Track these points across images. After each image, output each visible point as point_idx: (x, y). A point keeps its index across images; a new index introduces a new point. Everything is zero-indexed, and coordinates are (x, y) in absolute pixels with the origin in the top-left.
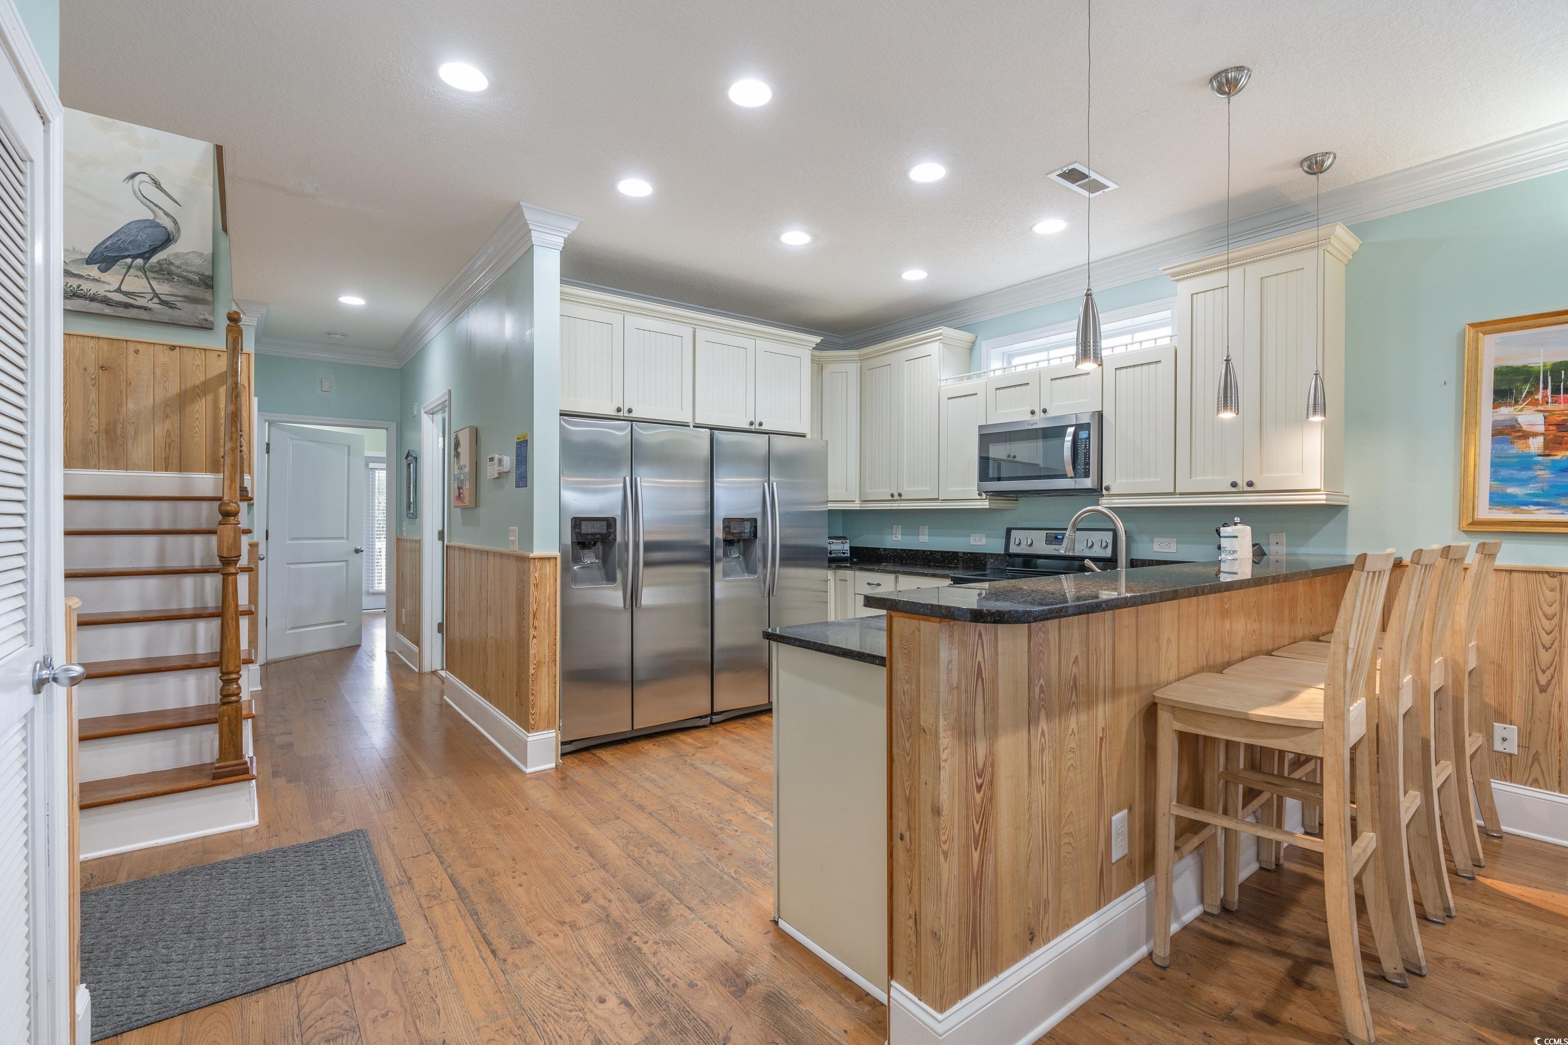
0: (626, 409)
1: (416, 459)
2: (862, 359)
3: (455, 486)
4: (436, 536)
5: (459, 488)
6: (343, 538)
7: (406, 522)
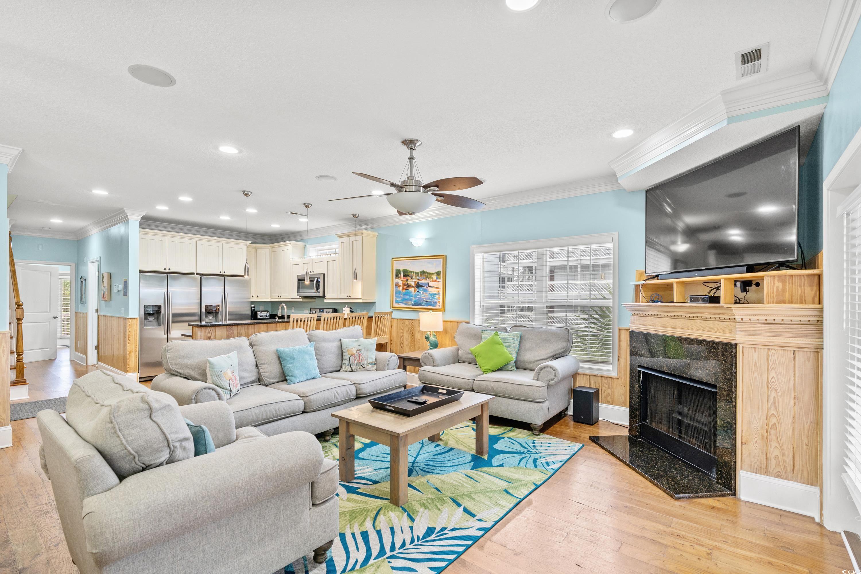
0: (168, 269)
1: (85, 280)
2: (272, 248)
3: (102, 293)
4: (95, 311)
5: (104, 294)
6: (48, 312)
7: (80, 305)
